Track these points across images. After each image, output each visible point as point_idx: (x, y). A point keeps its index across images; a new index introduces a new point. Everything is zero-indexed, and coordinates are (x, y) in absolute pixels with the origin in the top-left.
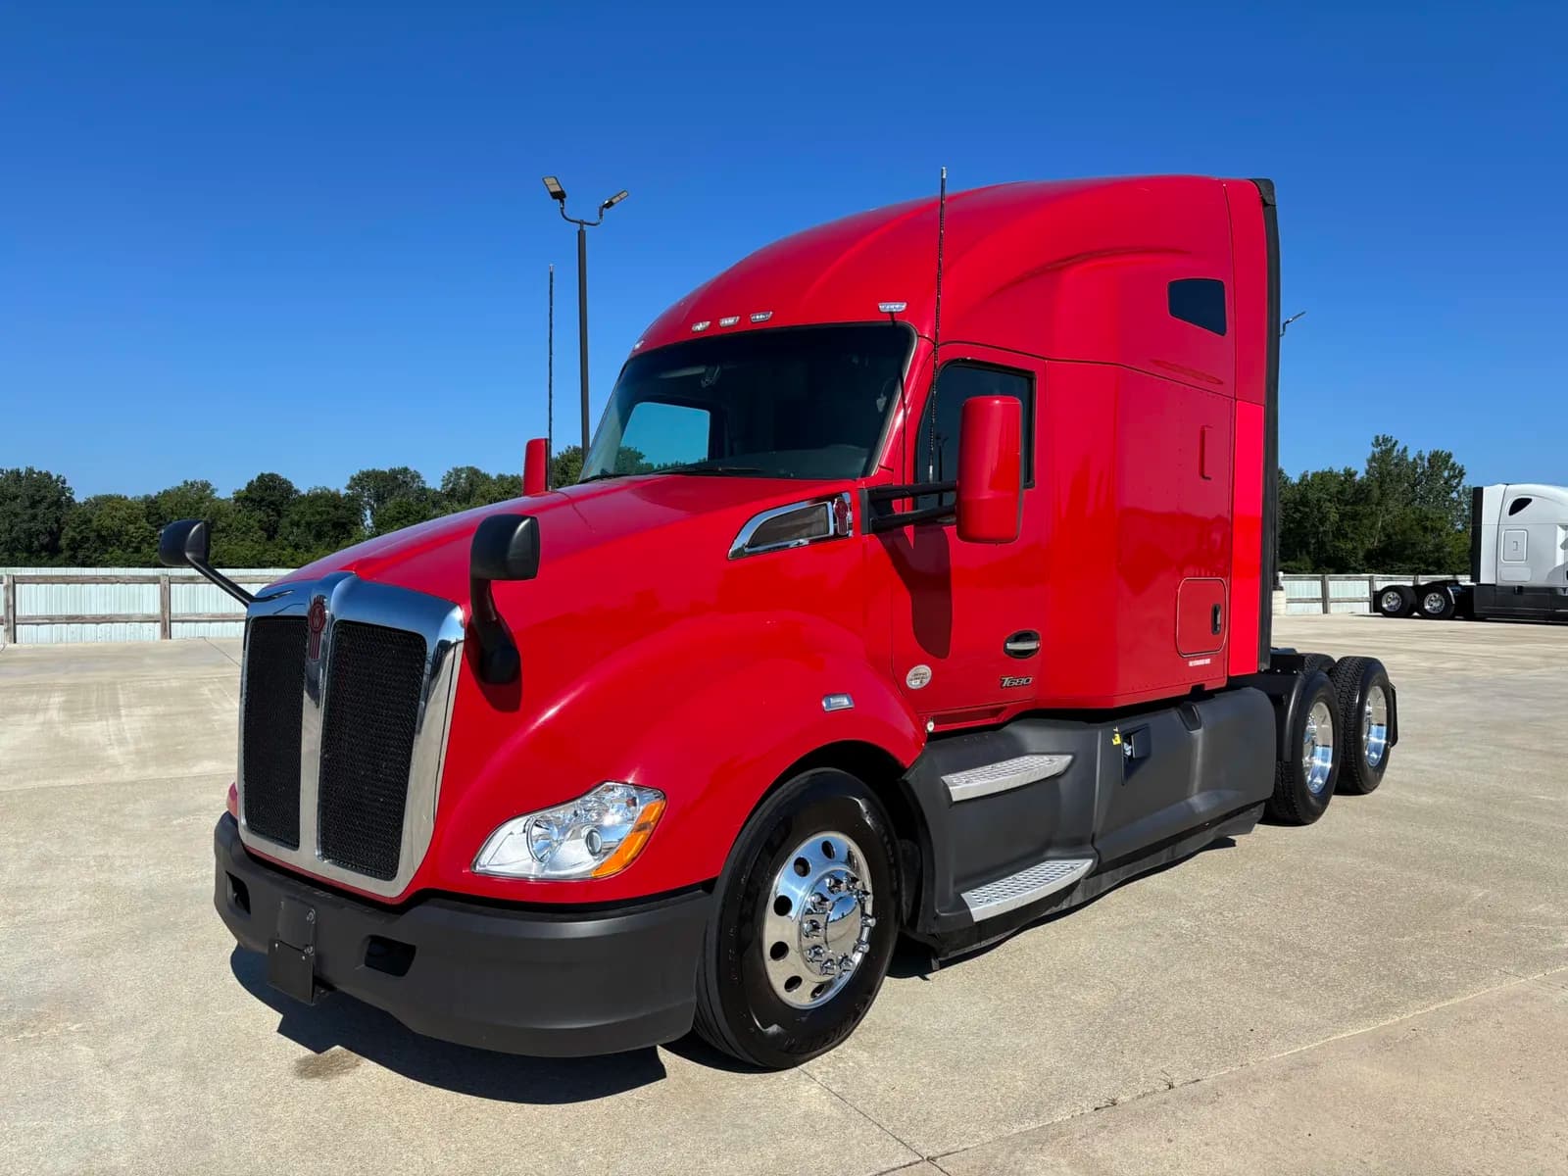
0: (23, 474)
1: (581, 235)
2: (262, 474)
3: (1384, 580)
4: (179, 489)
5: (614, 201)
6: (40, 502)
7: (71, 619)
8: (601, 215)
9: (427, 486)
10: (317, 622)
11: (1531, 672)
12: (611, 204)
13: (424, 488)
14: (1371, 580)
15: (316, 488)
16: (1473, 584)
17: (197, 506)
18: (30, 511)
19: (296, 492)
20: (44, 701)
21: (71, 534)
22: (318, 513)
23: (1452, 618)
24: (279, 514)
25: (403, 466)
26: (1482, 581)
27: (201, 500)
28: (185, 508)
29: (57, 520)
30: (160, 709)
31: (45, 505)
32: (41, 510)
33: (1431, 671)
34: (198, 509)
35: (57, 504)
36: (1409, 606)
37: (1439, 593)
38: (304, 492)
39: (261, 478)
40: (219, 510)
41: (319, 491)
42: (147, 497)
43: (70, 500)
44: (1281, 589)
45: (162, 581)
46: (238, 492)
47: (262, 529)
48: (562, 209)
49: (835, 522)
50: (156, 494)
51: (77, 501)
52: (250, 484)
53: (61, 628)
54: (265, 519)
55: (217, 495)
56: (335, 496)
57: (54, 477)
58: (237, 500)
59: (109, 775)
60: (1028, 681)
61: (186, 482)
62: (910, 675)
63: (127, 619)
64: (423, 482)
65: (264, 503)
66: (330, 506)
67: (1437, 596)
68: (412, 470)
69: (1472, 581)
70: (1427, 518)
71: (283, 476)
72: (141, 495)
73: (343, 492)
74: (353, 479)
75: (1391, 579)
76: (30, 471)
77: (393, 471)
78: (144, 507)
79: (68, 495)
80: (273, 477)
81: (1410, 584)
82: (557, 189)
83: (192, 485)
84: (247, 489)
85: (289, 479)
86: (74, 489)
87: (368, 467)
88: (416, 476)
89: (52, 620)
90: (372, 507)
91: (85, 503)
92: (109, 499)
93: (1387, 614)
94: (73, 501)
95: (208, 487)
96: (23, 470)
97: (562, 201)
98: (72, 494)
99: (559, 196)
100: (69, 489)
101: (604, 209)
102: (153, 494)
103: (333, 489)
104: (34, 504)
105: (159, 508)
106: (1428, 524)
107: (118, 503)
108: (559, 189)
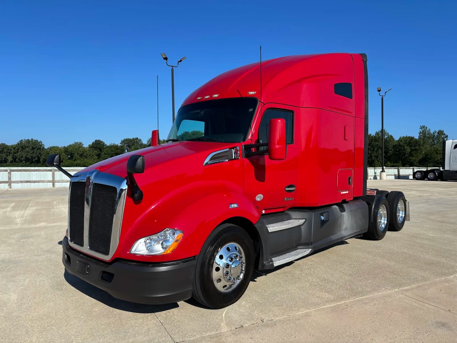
0: (30, 141)
1: (172, 70)
2: (96, 140)
3: (417, 169)
4: (73, 144)
5: (182, 60)
6: (35, 148)
7: (27, 182)
8: (178, 64)
9: (143, 143)
10: (88, 183)
11: (451, 197)
12: (181, 61)
13: (142, 144)
14: (413, 169)
15: (112, 144)
16: (443, 170)
17: (78, 149)
18: (32, 151)
19: (106, 145)
20: (9, 205)
21: (44, 157)
22: (112, 151)
23: (437, 180)
24: (101, 151)
25: (136, 137)
26: (446, 169)
27: (80, 147)
28: (75, 150)
29: (40, 154)
30: (38, 208)
31: (36, 149)
32: (35, 150)
33: (420, 196)
34: (79, 150)
35: (39, 149)
36: (424, 176)
37: (433, 173)
38: (108, 145)
39: (96, 141)
40: (84, 150)
41: (112, 145)
42: (64, 147)
43: (43, 148)
44: (385, 172)
45: (53, 171)
46: (90, 145)
47: (96, 156)
48: (167, 62)
49: (234, 154)
50: (67, 146)
51: (45, 148)
52: (93, 143)
53: (24, 184)
54: (97, 153)
55: (84, 146)
56: (117, 146)
57: (39, 141)
58: (89, 147)
59: (14, 227)
60: (292, 199)
61: (75, 142)
62: (257, 197)
63: (43, 182)
64: (142, 142)
65: (97, 148)
66: (115, 149)
67: (432, 174)
68: (139, 138)
69: (442, 169)
70: (438, 150)
71: (101, 140)
72: (63, 146)
73: (119, 145)
74: (122, 141)
75: (420, 169)
76: (32, 140)
77: (133, 139)
78: (64, 149)
79: (43, 146)
80: (99, 141)
81: (425, 170)
82: (165, 57)
83: (77, 143)
84: (92, 144)
85: (103, 141)
86: (44, 145)
87: (126, 138)
88: (140, 140)
89: (22, 182)
90: (127, 149)
91: (47, 149)
92: (54, 147)
93: (417, 179)
94: (44, 148)
95: (81, 144)
96: (30, 139)
97: (167, 60)
98: (44, 146)
99: (166, 59)
100: (43, 144)
101: (179, 62)
102: (66, 146)
103: (116, 144)
104: (33, 149)
105: (68, 150)
106: (438, 152)
107: (57, 148)
108: (166, 57)
